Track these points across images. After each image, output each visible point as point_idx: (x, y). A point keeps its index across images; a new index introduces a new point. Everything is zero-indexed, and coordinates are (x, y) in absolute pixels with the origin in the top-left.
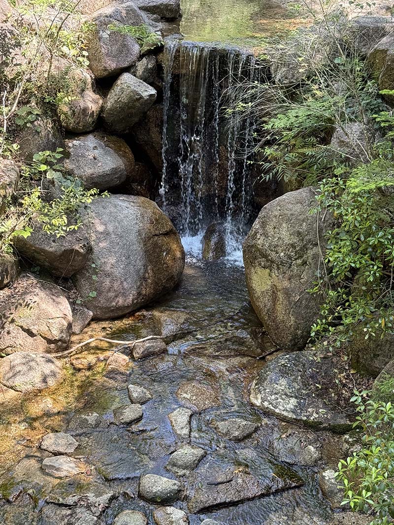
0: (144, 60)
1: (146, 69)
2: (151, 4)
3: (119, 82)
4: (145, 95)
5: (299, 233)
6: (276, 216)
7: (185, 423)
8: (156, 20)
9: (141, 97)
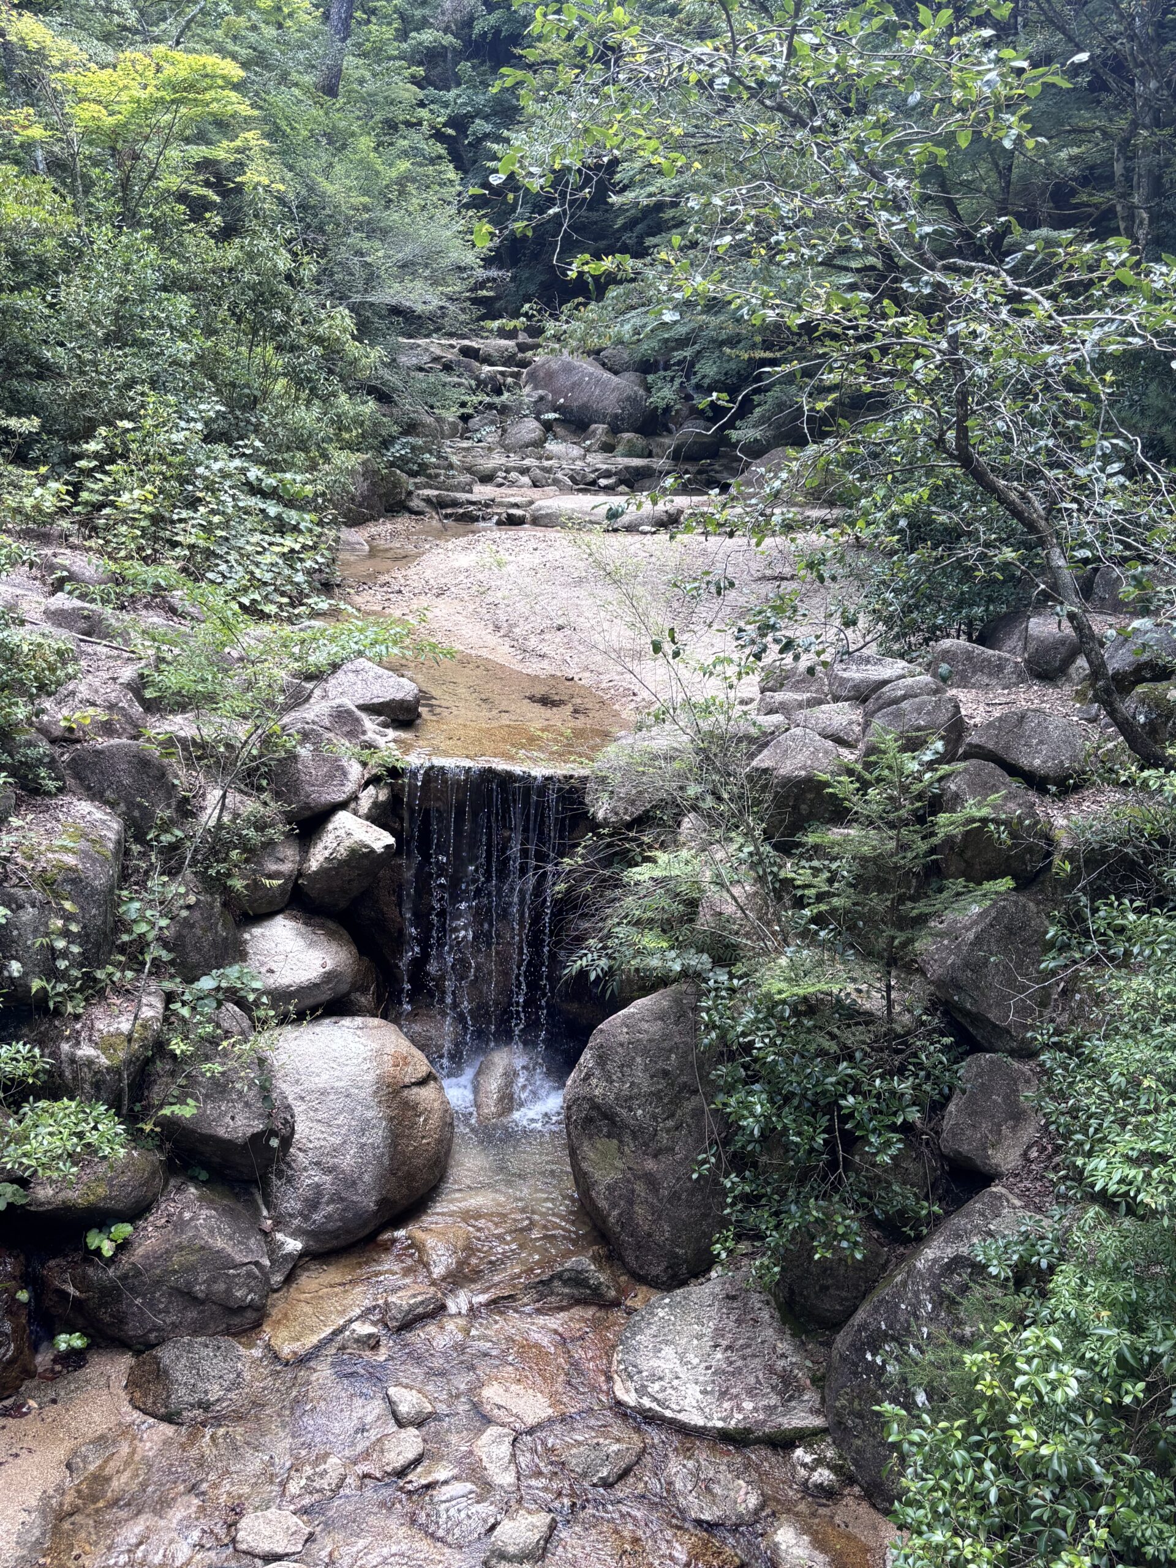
0: (371, 789)
1: (375, 804)
2: (375, 701)
3: (330, 827)
4: (378, 847)
5: (666, 1073)
6: (622, 1045)
7: (506, 1460)
8: (385, 725)
9: (373, 851)
